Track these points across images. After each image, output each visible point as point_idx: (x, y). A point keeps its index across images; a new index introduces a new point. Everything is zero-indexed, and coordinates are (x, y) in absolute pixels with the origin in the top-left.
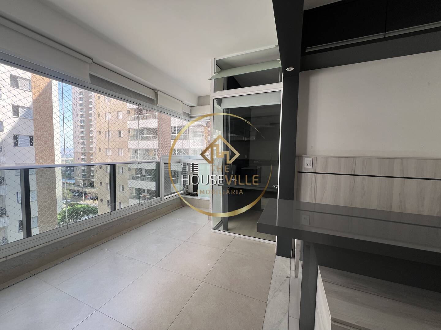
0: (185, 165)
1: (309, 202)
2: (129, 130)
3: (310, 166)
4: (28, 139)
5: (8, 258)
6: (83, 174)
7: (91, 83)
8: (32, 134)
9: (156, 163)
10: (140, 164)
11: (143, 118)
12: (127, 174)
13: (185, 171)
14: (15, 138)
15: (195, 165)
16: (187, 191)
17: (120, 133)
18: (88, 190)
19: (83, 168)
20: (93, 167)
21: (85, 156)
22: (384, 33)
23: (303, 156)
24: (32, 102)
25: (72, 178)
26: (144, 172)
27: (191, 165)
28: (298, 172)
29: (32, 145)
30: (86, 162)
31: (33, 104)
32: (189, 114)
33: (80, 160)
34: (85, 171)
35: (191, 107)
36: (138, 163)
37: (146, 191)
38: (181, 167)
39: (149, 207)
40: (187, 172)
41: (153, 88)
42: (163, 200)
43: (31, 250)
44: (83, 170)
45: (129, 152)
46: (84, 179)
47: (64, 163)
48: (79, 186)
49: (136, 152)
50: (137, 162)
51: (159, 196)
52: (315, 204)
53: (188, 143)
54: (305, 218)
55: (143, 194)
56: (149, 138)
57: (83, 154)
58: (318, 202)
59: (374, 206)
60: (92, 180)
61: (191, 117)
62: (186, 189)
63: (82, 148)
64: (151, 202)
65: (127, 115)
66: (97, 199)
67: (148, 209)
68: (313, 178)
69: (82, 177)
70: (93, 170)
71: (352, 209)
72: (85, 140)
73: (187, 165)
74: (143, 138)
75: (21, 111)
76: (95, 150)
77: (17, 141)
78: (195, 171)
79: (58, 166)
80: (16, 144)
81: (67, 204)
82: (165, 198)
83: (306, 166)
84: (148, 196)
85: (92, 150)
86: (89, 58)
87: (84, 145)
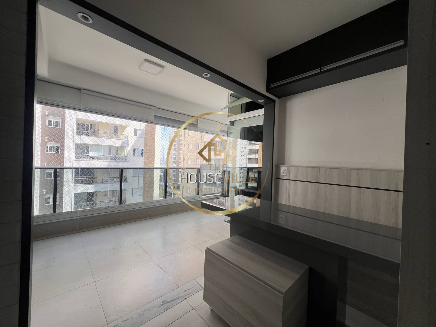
1: (284, 204)
3: (285, 174)
4: (141, 152)
5: (111, 213)
7: (154, 120)
8: (143, 148)
14: (134, 151)
17: (198, 145)
21: (176, 164)
22: (320, 68)
23: (280, 165)
24: (144, 126)
28: (277, 179)
29: (142, 156)
31: (145, 127)
32: (227, 131)
34: (175, 176)
39: (189, 201)
42: (201, 198)
43: (120, 211)
51: (199, 194)
52: (289, 206)
54: (281, 218)
57: (174, 162)
58: (291, 204)
59: (335, 213)
61: (230, 133)
64: (191, 198)
68: (287, 184)
71: (317, 213)
72: (176, 151)
75: (138, 132)
77: (135, 153)
80: (134, 155)
82: (203, 196)
83: (282, 174)
85: (181, 160)
86: (154, 106)
87: (176, 155)
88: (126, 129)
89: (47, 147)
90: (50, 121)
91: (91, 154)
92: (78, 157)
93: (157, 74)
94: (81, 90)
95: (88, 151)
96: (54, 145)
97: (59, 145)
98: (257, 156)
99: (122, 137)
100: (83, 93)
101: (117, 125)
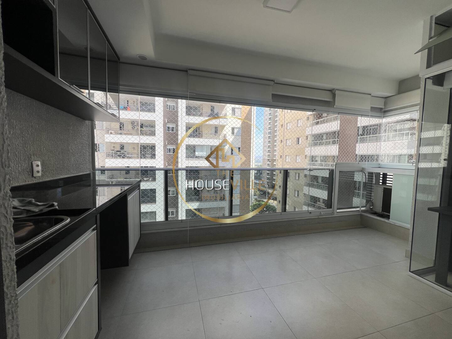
0: (371, 175)
2: (307, 137)
6: (268, 177)
7: (273, 101)
8: (240, 147)
9: (330, 170)
10: (311, 171)
11: (323, 122)
12: (303, 180)
13: (371, 182)
15: (388, 177)
16: (372, 208)
17: (299, 140)
18: (270, 191)
19: (268, 172)
20: (275, 172)
21: (270, 162)
25: (260, 179)
26: (320, 180)
27: (381, 176)
30: (270, 167)
31: (241, 126)
32: (381, 109)
33: (266, 165)
35: (386, 98)
36: (309, 170)
37: (321, 201)
38: (364, 177)
39: (318, 217)
40: (374, 184)
41: (329, 89)
42: (336, 213)
44: (268, 174)
45: (306, 158)
46: (268, 181)
47: (256, 167)
48: (264, 186)
49: (313, 159)
50: (308, 168)
51: (331, 208)
53: (378, 147)
55: (318, 203)
56: (328, 144)
57: (268, 160)
60: (274, 182)
61: (385, 112)
62: (371, 206)
63: (268, 155)
64: (321, 213)
65: (306, 122)
66: (276, 199)
67: (317, 218)
69: (267, 179)
70: (275, 175)
72: (271, 148)
73: (374, 175)
74: (321, 144)
76: (277, 158)
78: (387, 184)
79: (253, 169)
81: (256, 199)
82: (338, 211)
84: (323, 206)
85: (275, 157)
86: (272, 81)
87: (270, 153)
88: (225, 128)
89: (167, 149)
90: (169, 128)
91: (197, 153)
92: (188, 157)
93: (292, 10)
94: (188, 71)
95: (194, 151)
96: (171, 147)
97: (175, 148)
98: (437, 149)
99: (221, 137)
100: (190, 75)
101: (217, 125)
